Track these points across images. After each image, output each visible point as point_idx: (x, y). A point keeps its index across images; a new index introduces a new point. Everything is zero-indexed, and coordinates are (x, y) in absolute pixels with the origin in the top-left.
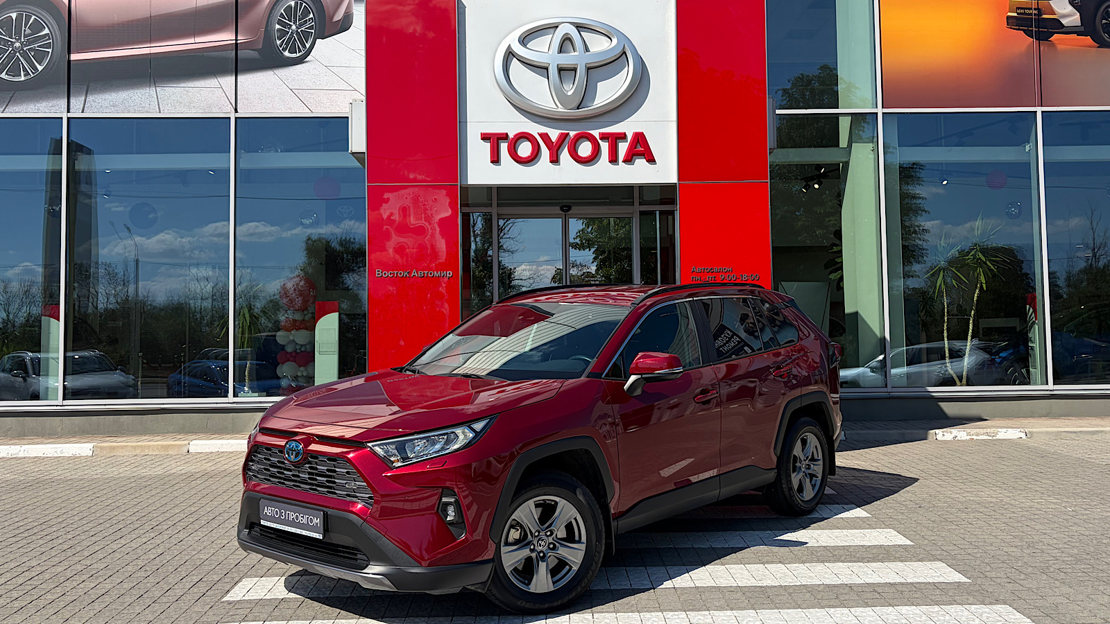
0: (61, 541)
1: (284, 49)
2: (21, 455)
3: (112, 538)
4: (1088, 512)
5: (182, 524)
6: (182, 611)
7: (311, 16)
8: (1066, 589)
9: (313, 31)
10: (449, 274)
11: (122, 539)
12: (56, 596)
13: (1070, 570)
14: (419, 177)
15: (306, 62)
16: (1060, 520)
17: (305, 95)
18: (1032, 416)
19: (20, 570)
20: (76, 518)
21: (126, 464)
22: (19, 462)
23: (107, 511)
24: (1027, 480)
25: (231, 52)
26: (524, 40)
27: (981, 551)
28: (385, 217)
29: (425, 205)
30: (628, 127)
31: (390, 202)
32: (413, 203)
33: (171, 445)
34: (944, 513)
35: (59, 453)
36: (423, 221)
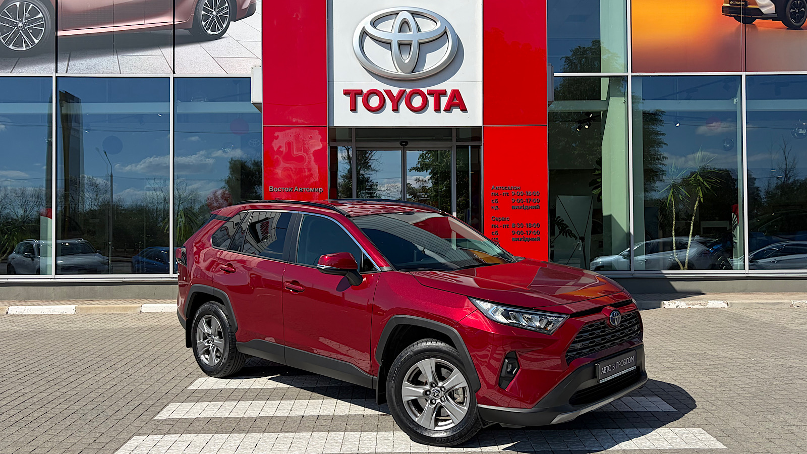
0: (47, 375)
1: (208, 29)
2: (26, 313)
3: (83, 373)
4: (765, 361)
5: (131, 364)
6: (126, 426)
7: (227, 5)
8: (744, 417)
9: (228, 16)
10: (321, 190)
11: (90, 374)
12: (41, 414)
13: (748, 404)
14: (300, 121)
15: (223, 38)
16: (745, 367)
17: (222, 61)
18: (733, 292)
19: (17, 395)
20: (59, 359)
21: (98, 320)
22: (24, 318)
23: (81, 354)
25: (170, 30)
26: (374, 23)
28: (275, 149)
29: (303, 141)
30: (448, 86)
31: (279, 139)
32: (296, 139)
33: (129, 307)
34: (664, 361)
35: (51, 312)
36: (302, 152)
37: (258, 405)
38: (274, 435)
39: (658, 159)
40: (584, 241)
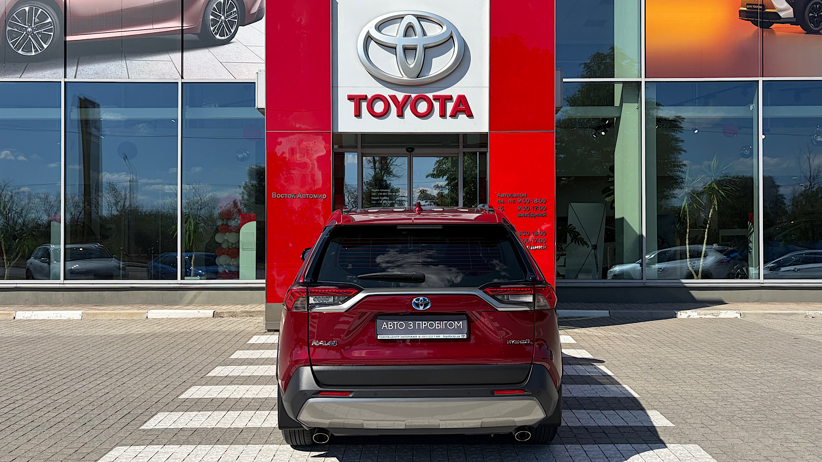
0: (41, 382)
1: (216, 34)
2: (33, 318)
3: (77, 380)
4: (772, 374)
5: (127, 371)
6: (110, 436)
7: (235, 9)
9: (236, 21)
10: (324, 196)
11: (83, 382)
12: (27, 422)
14: (303, 127)
15: (231, 43)
16: (751, 380)
17: (231, 66)
18: (747, 302)
19: (8, 402)
20: (57, 365)
21: (102, 326)
22: (30, 323)
23: (79, 360)
24: (733, 350)
25: (178, 35)
26: (379, 27)
27: (687, 403)
28: (279, 155)
29: (306, 147)
30: (454, 91)
31: (282, 145)
32: (299, 145)
33: (136, 313)
34: (668, 373)
35: (58, 316)
36: (305, 159)
37: (247, 415)
38: (258, 447)
39: (678, 166)
40: (596, 249)
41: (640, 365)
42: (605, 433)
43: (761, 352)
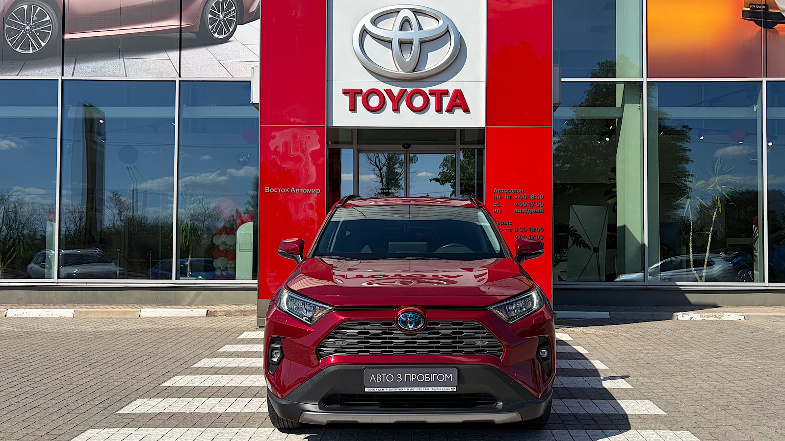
1: (214, 32)
2: (24, 316)
3: (60, 370)
4: (772, 370)
7: (234, 8)
8: (737, 421)
9: (235, 19)
10: (318, 191)
11: (66, 371)
13: (745, 409)
14: (297, 121)
15: (230, 41)
16: (749, 374)
17: (229, 65)
18: (752, 305)
21: (93, 323)
22: (22, 320)
24: (734, 347)
25: (177, 33)
26: (375, 21)
27: (682, 394)
28: (272, 149)
29: (300, 141)
30: (450, 86)
31: (275, 139)
32: (293, 140)
33: (128, 311)
34: (664, 368)
35: (50, 315)
36: (300, 153)
37: (227, 402)
38: (235, 430)
40: (598, 252)
41: (636, 361)
42: (594, 420)
43: (762, 350)
